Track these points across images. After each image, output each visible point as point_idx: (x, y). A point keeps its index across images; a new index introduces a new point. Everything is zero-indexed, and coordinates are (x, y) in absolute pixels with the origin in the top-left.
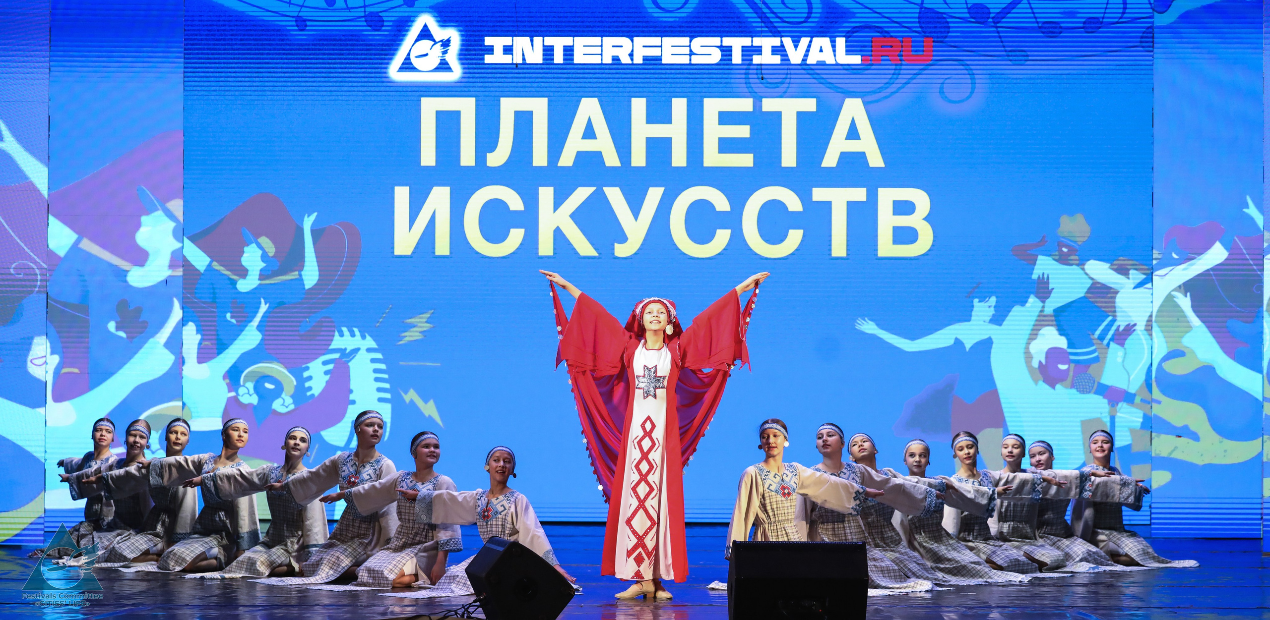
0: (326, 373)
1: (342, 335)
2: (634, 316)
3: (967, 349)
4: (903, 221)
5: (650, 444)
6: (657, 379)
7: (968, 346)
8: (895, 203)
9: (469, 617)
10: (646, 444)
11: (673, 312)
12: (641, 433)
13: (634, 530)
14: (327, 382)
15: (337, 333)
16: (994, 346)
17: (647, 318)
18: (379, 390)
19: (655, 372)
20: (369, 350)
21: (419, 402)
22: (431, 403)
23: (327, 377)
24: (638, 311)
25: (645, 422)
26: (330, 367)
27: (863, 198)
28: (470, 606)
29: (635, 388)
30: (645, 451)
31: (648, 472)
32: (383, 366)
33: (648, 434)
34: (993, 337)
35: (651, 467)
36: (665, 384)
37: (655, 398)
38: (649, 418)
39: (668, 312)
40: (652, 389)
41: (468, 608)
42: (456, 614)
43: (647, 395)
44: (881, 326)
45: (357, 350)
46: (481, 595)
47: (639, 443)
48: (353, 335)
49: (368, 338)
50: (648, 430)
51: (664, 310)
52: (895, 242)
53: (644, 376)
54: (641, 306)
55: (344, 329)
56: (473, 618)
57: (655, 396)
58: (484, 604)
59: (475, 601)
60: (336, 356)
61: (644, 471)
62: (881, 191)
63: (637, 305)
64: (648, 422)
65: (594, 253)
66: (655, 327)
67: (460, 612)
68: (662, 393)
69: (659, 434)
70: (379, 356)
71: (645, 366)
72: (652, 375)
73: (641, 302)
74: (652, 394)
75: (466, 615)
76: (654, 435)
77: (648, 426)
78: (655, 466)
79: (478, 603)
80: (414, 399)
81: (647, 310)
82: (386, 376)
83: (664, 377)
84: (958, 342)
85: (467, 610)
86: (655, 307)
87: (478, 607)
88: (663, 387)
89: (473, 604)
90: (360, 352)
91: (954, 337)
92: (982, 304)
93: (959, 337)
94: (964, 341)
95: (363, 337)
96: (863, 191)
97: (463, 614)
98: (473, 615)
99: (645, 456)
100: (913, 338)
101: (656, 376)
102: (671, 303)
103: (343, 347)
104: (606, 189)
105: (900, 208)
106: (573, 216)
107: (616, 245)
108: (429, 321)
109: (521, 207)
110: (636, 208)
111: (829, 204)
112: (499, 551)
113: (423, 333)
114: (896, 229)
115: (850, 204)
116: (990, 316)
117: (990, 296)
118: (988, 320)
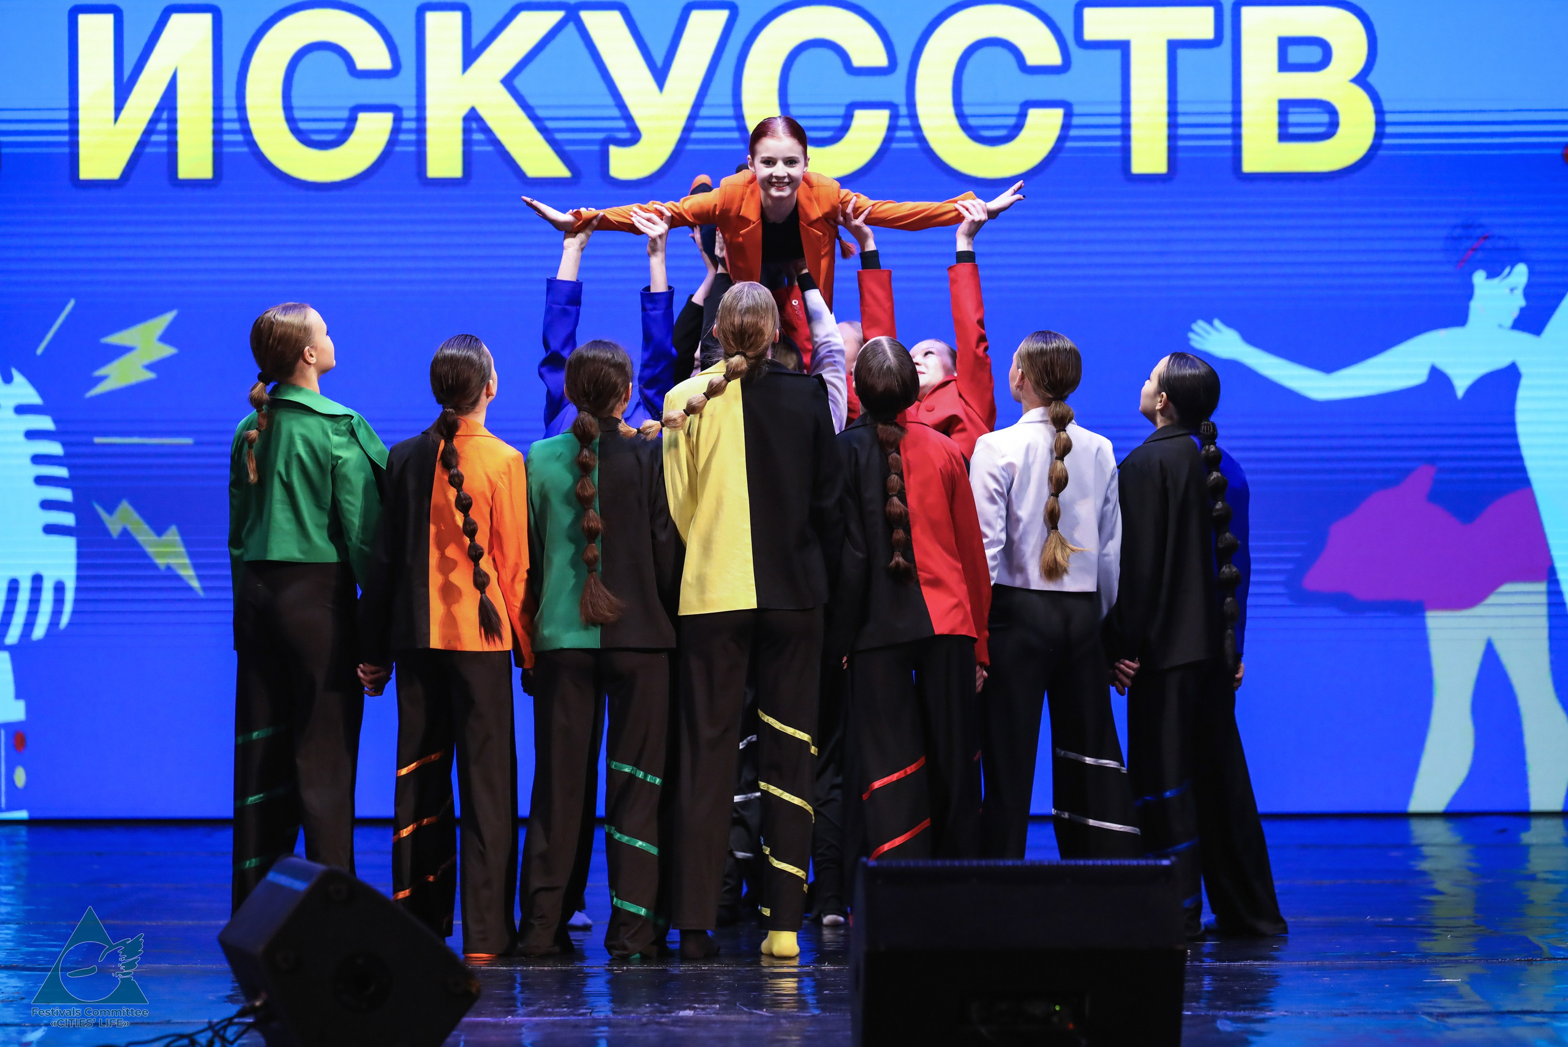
3: (1460, 393)
4: (1304, 86)
7: (1461, 386)
8: (1285, 43)
16: (1524, 382)
18: (47, 505)
20: (21, 410)
21: (144, 535)
22: (173, 535)
27: (1206, 31)
32: (55, 448)
34: (1520, 363)
42: (193, 1043)
46: (256, 998)
49: (19, 381)
52: (1285, 136)
58: (263, 1021)
59: (242, 1014)
62: (1248, 13)
65: (562, 171)
70: (46, 423)
79: (248, 1020)
80: (130, 528)
82: (62, 472)
84: (1438, 378)
87: (249, 1028)
89: (236, 1020)
91: (1428, 363)
92: (1494, 284)
93: (1440, 364)
94: (1452, 376)
95: (7, 380)
96: (1206, 15)
100: (1328, 365)
104: (586, 16)
105: (1296, 54)
106: (508, 82)
107: (613, 150)
108: (165, 338)
109: (384, 62)
110: (659, 61)
111: (1124, 47)
112: (295, 892)
113: (150, 367)
114: (1285, 107)
115: (1174, 47)
116: (1515, 313)
117: (1513, 265)
118: (1509, 322)
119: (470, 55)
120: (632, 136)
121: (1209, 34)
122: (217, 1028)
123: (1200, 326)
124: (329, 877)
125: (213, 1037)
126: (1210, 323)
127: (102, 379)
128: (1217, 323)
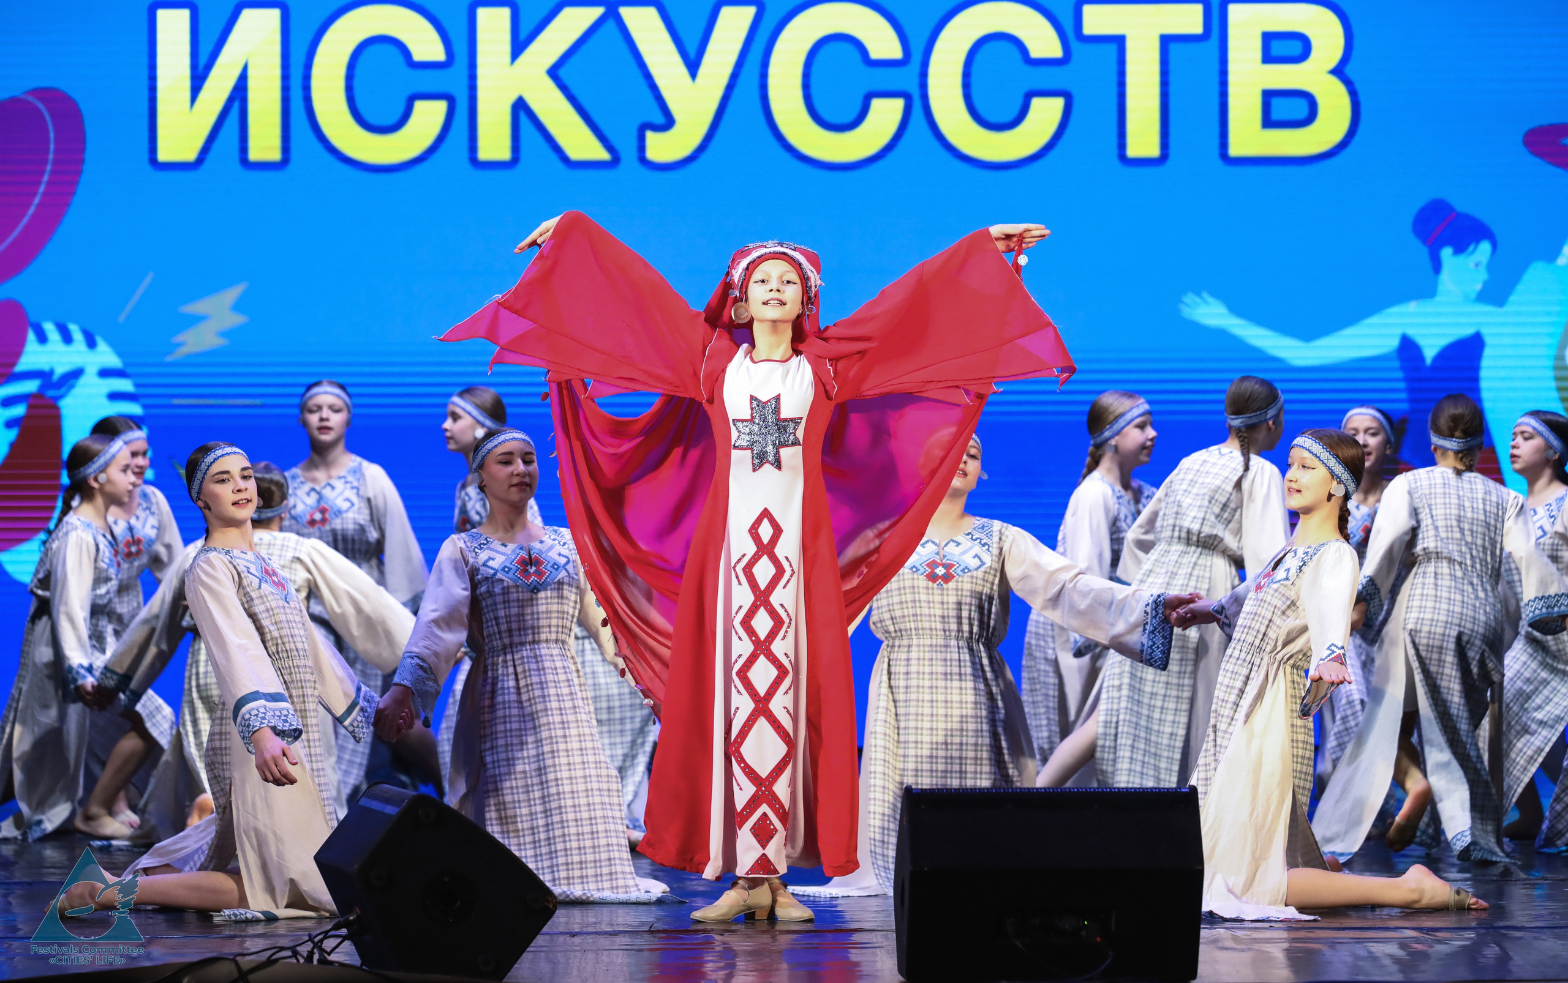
0: (9, 424)
1: (42, 338)
2: (727, 286)
3: (1429, 361)
4: (1284, 77)
5: (772, 570)
6: (782, 425)
7: (1430, 354)
8: (1268, 38)
9: (323, 961)
10: (764, 571)
11: (815, 279)
12: (751, 549)
13: (747, 766)
14: (13, 446)
15: (31, 336)
16: (1487, 352)
17: (756, 292)
19: (777, 411)
20: (105, 373)
23: (12, 434)
24: (737, 274)
25: (758, 522)
26: (19, 410)
27: (1195, 26)
28: (325, 937)
29: (729, 447)
30: (762, 587)
31: (772, 635)
32: (136, 409)
33: (766, 549)
34: (1485, 332)
35: (778, 622)
36: (800, 434)
37: (779, 467)
38: (766, 514)
39: (804, 279)
40: (770, 448)
41: (321, 941)
42: (295, 954)
43: (760, 460)
44: (1236, 309)
45: (76, 374)
46: (350, 912)
47: (748, 570)
48: (67, 338)
49: (102, 346)
50: (766, 540)
51: (793, 276)
52: (1268, 122)
53: (752, 420)
54: (744, 263)
55: (49, 328)
56: (332, 963)
57: (778, 464)
58: (356, 933)
59: (338, 926)
60: (30, 386)
61: (762, 632)
62: (1234, 9)
63: (734, 261)
64: (766, 522)
65: (603, 155)
66: (773, 313)
67: (304, 949)
68: (792, 456)
69: (789, 547)
70: (126, 385)
71: (752, 398)
72: (770, 418)
73: (744, 253)
74: (771, 458)
75: (316, 957)
76: (780, 551)
77: (766, 531)
78: (787, 620)
79: (344, 931)
81: (757, 275)
83: (796, 421)
84: (1408, 348)
85: (318, 945)
86: (774, 270)
87: (345, 938)
88: (795, 443)
89: (333, 933)
90: (83, 380)
91: (1399, 332)
92: (1461, 258)
93: (1411, 332)
94: (1422, 342)
95: (91, 343)
96: (1196, 11)
97: (311, 954)
98: (333, 957)
99: (762, 598)
100: (1308, 333)
101: (779, 419)
102: (814, 260)
103: (46, 368)
104: (626, 12)
105: (1277, 48)
106: (553, 73)
107: (650, 135)
108: (237, 307)
109: (438, 53)
110: (692, 54)
111: (1119, 41)
112: (388, 816)
113: (224, 334)
114: (1268, 96)
115: (1166, 41)
116: (1478, 287)
117: (1478, 242)
118: (1473, 296)
119: (518, 47)
120: (668, 122)
121: (1197, 28)
122: (316, 940)
123: (1189, 298)
124: (420, 801)
125: (313, 949)
126: (1199, 295)
127: (180, 345)
128: (1205, 295)
